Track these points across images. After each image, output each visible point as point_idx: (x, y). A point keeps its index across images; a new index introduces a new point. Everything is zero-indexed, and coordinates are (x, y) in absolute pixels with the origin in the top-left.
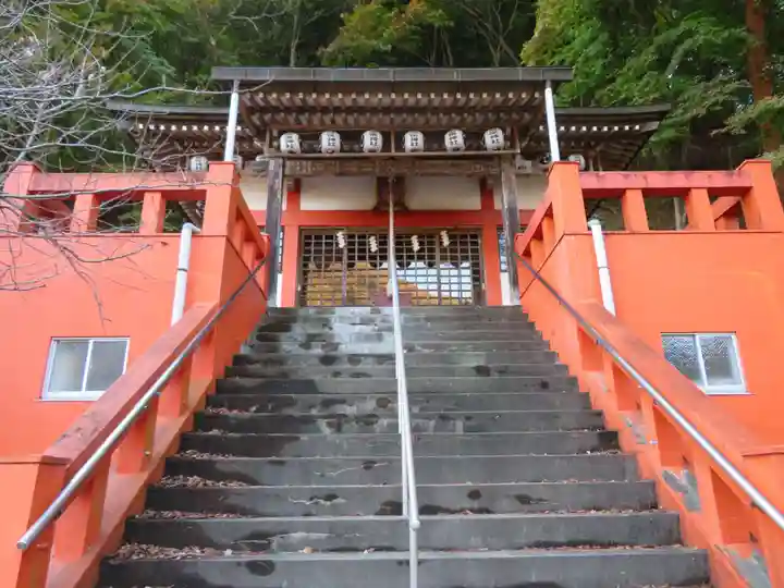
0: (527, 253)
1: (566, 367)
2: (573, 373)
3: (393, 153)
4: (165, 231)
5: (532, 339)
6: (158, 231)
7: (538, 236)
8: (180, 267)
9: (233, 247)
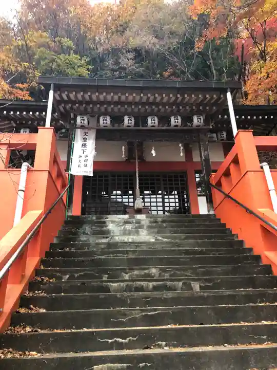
0: (219, 184)
1: (251, 250)
2: (256, 252)
3: (141, 128)
4: (9, 167)
5: (226, 233)
6: (5, 168)
7: (227, 174)
8: (20, 189)
9: (52, 178)
